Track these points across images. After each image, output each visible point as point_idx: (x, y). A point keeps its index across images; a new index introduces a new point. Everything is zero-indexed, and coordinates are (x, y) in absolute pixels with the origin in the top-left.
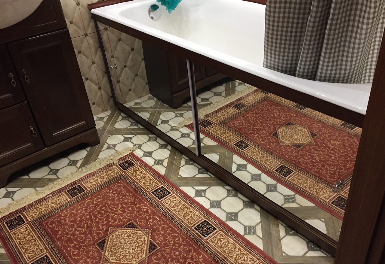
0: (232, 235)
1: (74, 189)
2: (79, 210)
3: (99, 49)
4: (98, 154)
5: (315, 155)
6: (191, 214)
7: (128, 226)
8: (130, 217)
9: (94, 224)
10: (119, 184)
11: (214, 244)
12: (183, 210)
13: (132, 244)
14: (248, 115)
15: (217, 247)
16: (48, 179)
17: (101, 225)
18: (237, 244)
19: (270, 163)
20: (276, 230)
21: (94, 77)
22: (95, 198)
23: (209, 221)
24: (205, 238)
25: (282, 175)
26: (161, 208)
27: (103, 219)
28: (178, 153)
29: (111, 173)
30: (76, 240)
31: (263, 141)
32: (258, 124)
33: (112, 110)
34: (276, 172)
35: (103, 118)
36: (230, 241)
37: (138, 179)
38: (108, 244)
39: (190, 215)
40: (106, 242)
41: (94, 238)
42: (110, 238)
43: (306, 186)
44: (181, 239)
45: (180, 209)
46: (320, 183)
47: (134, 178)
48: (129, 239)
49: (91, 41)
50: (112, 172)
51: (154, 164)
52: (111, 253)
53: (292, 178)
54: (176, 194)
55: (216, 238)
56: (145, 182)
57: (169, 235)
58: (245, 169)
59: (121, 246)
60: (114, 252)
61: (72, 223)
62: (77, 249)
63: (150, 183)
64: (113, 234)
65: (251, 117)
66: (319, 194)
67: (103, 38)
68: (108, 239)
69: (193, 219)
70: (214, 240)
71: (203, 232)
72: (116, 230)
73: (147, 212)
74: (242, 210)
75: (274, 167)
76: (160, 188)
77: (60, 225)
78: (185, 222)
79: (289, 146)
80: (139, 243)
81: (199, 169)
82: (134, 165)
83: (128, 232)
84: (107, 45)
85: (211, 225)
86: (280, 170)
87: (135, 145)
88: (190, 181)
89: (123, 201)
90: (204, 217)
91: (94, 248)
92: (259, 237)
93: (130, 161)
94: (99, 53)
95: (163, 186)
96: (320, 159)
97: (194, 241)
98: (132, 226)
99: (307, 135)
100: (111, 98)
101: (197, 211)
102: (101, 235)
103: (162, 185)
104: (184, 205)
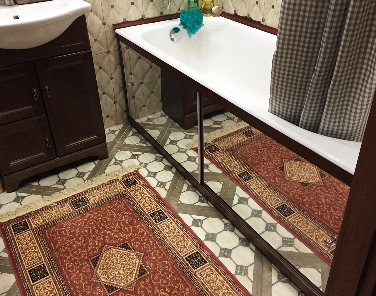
0: (221, 272)
1: (78, 201)
2: (79, 222)
3: (119, 66)
4: (106, 168)
5: (321, 196)
6: (184, 243)
7: (122, 246)
8: (125, 237)
9: (91, 239)
10: (120, 202)
11: (202, 278)
12: (178, 238)
13: (123, 265)
14: (256, 144)
15: (204, 282)
16: (56, 188)
17: (97, 241)
18: (225, 282)
19: (272, 200)
20: (269, 274)
21: (111, 92)
22: (95, 213)
23: (201, 253)
24: (195, 271)
25: (282, 214)
26: (156, 232)
27: (100, 236)
28: (181, 177)
29: (114, 189)
30: (72, 253)
31: (267, 173)
32: (265, 155)
33: (124, 124)
34: (277, 211)
35: (115, 131)
36: (219, 277)
37: (139, 198)
38: (101, 262)
39: (183, 243)
40: (99, 259)
41: (89, 253)
42: (103, 256)
43: (306, 230)
44: (171, 268)
45: (175, 236)
47: (135, 197)
48: (122, 260)
49: (112, 58)
50: (115, 188)
51: (157, 186)
52: (103, 271)
53: (293, 219)
54: (173, 220)
55: (206, 272)
56: (144, 203)
57: (160, 262)
58: (246, 203)
59: (113, 265)
60: (105, 271)
62: (72, 262)
63: (149, 204)
64: (107, 252)
65: (259, 147)
67: (124, 56)
68: (102, 257)
69: (186, 248)
70: (202, 274)
71: (193, 264)
72: (110, 249)
73: (142, 234)
74: (237, 247)
75: (275, 205)
76: (158, 211)
77: (60, 236)
78: (177, 250)
79: (295, 182)
80: (130, 266)
81: (200, 197)
82: (137, 183)
83: (122, 253)
84: (126, 62)
85: (203, 257)
86: (281, 209)
87: (141, 163)
88: (189, 209)
89: (122, 219)
90: (197, 248)
91: (88, 263)
92: (250, 279)
93: (133, 178)
94: (119, 70)
95: (162, 210)
96: (326, 201)
97: (183, 272)
98: (126, 247)
99: (316, 174)
100: (125, 112)
101: (190, 240)
102: (95, 251)
103: (160, 208)
104: (179, 232)
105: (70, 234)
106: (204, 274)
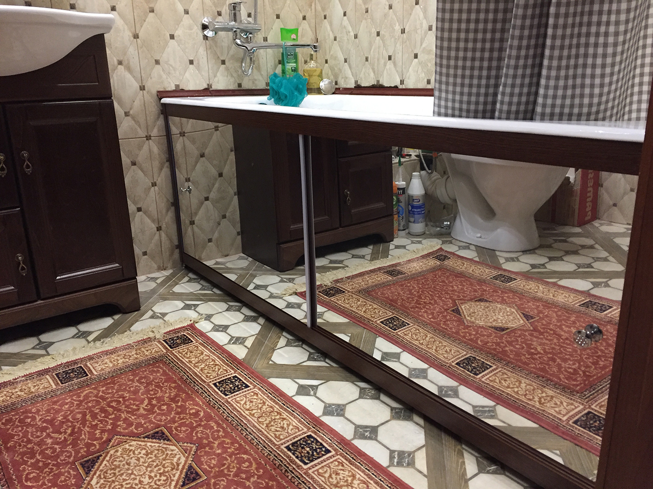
0: (362, 465)
1: (69, 372)
2: (67, 404)
3: (167, 164)
4: (132, 324)
5: (535, 343)
6: (282, 423)
7: (152, 436)
8: (161, 420)
9: (86, 428)
10: (155, 369)
11: (323, 479)
12: (269, 416)
13: (150, 467)
14: (409, 285)
15: (327, 485)
16: (29, 355)
17: (99, 431)
18: (372, 482)
19: (446, 351)
20: (458, 462)
21: (153, 209)
22: (103, 387)
23: (318, 436)
24: (305, 467)
25: (468, 371)
26: (225, 410)
27: (107, 422)
28: (275, 330)
29: (145, 352)
30: (42, 453)
31: (433, 318)
32: (426, 296)
33: (174, 269)
34: (458, 367)
35: (157, 278)
36: (357, 474)
37: (193, 362)
38: (103, 465)
39: (280, 423)
40: (99, 461)
41: (77, 452)
42: (109, 455)
43: (519, 392)
44: (254, 465)
45: (263, 413)
46: (548, 388)
47: (185, 360)
48: (148, 459)
49: (155, 148)
50: (148, 351)
51: (229, 343)
52: (104, 481)
53: (490, 377)
54: (260, 389)
55: (329, 467)
56: (203, 368)
57: (231, 457)
58: (397, 360)
59: (128, 469)
60: (110, 480)
61: (45, 424)
62: (39, 468)
63: (214, 369)
64: (119, 448)
65: (413, 287)
66: (546, 406)
67: (175, 147)
68: (106, 456)
69: (286, 431)
70: (323, 472)
71: (301, 455)
72: (125, 442)
73: (196, 414)
74: (387, 422)
75: (454, 359)
76: (230, 378)
77: (20, 426)
78: (269, 435)
79: (482, 327)
80: (165, 468)
81: (311, 354)
82: (192, 342)
83: (150, 447)
84: (180, 159)
85: (321, 444)
86: (466, 364)
87: (200, 315)
88: (290, 371)
89: (155, 394)
90: (309, 429)
91: (73, 469)
92: (420, 472)
93: (185, 335)
94: (166, 171)
95: (237, 375)
96: (544, 350)
97: (281, 470)
98: (161, 436)
99: (516, 316)
100: (177, 248)
101: (295, 417)
102: (93, 448)
103: (235, 373)
104: (271, 407)
105: (43, 422)
106: (326, 472)
